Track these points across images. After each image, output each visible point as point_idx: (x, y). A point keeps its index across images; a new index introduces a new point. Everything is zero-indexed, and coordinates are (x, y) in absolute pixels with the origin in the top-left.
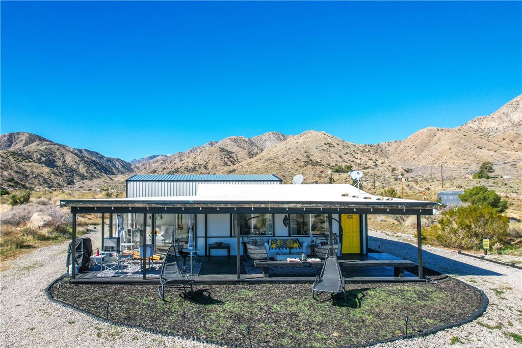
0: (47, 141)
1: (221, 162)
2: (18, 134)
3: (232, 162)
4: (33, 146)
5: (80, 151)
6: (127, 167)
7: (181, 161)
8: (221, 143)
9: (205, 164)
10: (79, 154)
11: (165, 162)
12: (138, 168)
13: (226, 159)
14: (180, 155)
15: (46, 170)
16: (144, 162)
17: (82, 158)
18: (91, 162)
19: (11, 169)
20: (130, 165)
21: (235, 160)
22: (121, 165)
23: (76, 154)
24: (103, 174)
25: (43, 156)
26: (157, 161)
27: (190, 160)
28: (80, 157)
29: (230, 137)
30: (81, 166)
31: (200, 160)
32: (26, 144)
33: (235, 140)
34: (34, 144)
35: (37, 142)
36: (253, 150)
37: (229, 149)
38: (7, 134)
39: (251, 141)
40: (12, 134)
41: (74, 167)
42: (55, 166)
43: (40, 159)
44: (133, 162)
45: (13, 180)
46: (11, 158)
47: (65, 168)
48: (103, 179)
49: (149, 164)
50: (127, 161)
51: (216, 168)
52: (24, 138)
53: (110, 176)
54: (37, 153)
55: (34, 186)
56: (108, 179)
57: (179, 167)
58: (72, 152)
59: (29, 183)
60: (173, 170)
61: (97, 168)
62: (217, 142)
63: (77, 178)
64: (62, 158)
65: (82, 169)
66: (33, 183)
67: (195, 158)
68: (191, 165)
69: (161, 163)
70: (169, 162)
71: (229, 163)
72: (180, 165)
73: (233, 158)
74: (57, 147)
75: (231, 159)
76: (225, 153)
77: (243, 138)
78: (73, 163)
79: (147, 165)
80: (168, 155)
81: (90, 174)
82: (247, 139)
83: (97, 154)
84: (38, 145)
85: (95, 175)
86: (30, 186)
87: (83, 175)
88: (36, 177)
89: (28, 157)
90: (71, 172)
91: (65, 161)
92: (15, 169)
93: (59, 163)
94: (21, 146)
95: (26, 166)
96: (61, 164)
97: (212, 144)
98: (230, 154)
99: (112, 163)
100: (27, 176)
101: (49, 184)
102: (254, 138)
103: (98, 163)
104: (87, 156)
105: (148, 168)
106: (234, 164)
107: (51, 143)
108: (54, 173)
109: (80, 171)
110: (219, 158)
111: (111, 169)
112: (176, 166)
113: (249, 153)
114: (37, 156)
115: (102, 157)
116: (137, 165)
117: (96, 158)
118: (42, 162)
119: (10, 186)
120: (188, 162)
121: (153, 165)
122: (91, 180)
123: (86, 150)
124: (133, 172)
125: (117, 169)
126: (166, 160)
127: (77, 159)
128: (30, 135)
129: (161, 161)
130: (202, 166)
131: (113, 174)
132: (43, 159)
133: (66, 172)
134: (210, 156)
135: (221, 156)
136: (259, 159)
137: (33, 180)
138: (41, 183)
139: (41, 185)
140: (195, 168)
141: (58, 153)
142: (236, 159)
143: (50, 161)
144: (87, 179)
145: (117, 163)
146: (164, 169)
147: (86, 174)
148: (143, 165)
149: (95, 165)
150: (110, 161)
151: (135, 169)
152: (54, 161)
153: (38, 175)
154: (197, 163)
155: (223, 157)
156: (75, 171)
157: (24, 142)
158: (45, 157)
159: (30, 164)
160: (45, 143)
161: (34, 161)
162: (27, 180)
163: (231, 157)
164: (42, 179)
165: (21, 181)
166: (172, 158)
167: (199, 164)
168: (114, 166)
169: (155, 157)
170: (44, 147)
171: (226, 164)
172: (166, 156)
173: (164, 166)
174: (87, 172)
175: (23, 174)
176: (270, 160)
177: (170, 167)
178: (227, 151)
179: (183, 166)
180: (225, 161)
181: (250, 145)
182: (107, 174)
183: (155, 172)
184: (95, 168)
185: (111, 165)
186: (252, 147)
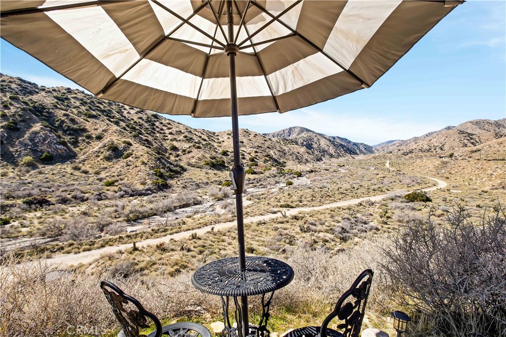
0: (311, 131)
1: (459, 143)
3: (473, 143)
4: (301, 135)
5: (334, 138)
6: (369, 149)
9: (441, 145)
11: (401, 145)
12: (378, 150)
13: (466, 141)
15: (303, 150)
17: (333, 143)
18: (340, 145)
20: (372, 147)
21: (477, 142)
23: (330, 141)
24: (347, 154)
25: (304, 141)
26: (394, 145)
27: (426, 143)
30: (331, 148)
31: (436, 142)
32: (299, 134)
33: (477, 124)
34: (303, 133)
35: (305, 133)
36: (500, 132)
37: (469, 131)
38: (288, 128)
39: (497, 123)
40: (291, 128)
41: (326, 149)
42: (312, 148)
43: (302, 143)
45: (269, 155)
47: (319, 149)
48: (346, 158)
49: (388, 147)
50: (369, 145)
51: (454, 149)
52: (297, 130)
53: (353, 156)
54: (301, 139)
56: (351, 158)
57: (414, 149)
58: (326, 139)
60: (407, 151)
61: (344, 150)
63: (327, 157)
64: (318, 143)
65: (332, 150)
67: (430, 140)
68: (426, 147)
70: (405, 145)
71: (469, 144)
73: (474, 139)
75: (472, 141)
76: (465, 135)
78: (325, 146)
79: (386, 148)
81: (337, 154)
83: (347, 140)
85: (341, 155)
87: (332, 154)
89: (294, 142)
90: (323, 152)
91: (320, 145)
92: (278, 148)
93: (315, 146)
95: (289, 147)
96: (317, 147)
97: (449, 128)
98: (470, 136)
99: (358, 146)
100: (285, 154)
101: (299, 160)
103: (345, 146)
104: (338, 141)
105: (385, 150)
106: (476, 146)
107: (313, 132)
108: (307, 152)
109: (330, 151)
110: (457, 140)
111: (355, 150)
112: (411, 148)
113: (496, 135)
114: (301, 141)
115: (350, 142)
116: (377, 148)
117: (345, 142)
118: (304, 145)
120: (423, 144)
121: (391, 148)
122: (337, 158)
123: (338, 137)
124: (373, 153)
127: (328, 143)
128: (301, 128)
129: (398, 145)
130: (437, 148)
131: (357, 154)
132: (305, 143)
133: (320, 152)
134: (447, 139)
135: (459, 138)
137: (289, 157)
138: (294, 159)
140: (430, 149)
141: (316, 139)
142: (478, 140)
143: (309, 144)
144: (334, 158)
145: (361, 146)
146: (399, 150)
148: (383, 147)
149: (343, 147)
150: (355, 144)
151: (376, 151)
152: (312, 144)
154: (432, 145)
155: (463, 139)
156: (326, 151)
157: (297, 132)
161: (296, 144)
163: (471, 139)
167: (434, 146)
168: (359, 148)
170: (307, 136)
171: (466, 145)
173: (400, 148)
174: (335, 153)
175: (283, 152)
177: (405, 149)
178: (467, 133)
179: (418, 147)
180: (464, 143)
181: (497, 127)
182: (351, 154)
183: (391, 152)
184: (342, 150)
185: (356, 148)
186: (499, 128)
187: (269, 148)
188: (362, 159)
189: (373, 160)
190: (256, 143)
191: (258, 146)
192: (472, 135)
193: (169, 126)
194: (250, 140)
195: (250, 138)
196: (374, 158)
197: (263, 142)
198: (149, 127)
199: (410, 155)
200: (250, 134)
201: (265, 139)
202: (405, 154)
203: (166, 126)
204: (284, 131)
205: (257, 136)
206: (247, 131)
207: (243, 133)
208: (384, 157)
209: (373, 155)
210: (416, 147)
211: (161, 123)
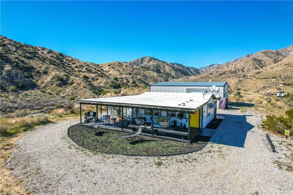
0: (157, 60)
1: (253, 67)
2: (145, 57)
3: (261, 67)
4: (151, 63)
5: (173, 64)
6: (197, 72)
7: (228, 67)
8: (254, 56)
9: (242, 68)
10: (172, 66)
11: (218, 68)
12: (203, 72)
13: (257, 65)
14: (228, 64)
15: (155, 74)
16: (207, 68)
17: (173, 68)
18: (178, 70)
19: (141, 74)
20: (199, 70)
21: (263, 65)
22: (194, 70)
23: (171, 66)
24: (183, 75)
26: (214, 68)
27: (233, 67)
28: (172, 67)
29: (261, 51)
30: (173, 72)
31: (239, 66)
32: (148, 62)
33: (265, 53)
34: (152, 62)
35: (153, 61)
36: (279, 58)
37: (260, 58)
38: (140, 58)
39: (277, 52)
40: (143, 58)
41: (169, 72)
42: (160, 72)
43: (154, 69)
44: (200, 68)
45: (140, 79)
46: (141, 69)
47: (165, 73)
48: (183, 78)
49: (209, 70)
50: (197, 68)
51: (249, 71)
52: (147, 59)
53: (187, 77)
54: (152, 66)
55: (150, 82)
56: (186, 78)
57: (226, 71)
58: (168, 65)
59: (148, 81)
60: (222, 73)
61: (181, 73)
62: (252, 55)
63: (170, 78)
64: (163, 68)
65: (173, 74)
66: (149, 81)
67: (236, 65)
68: (233, 70)
69: (216, 69)
70: (221, 68)
71: (259, 67)
72: (226, 70)
73: (262, 64)
74: (161, 63)
75: (261, 65)
76: (256, 61)
77: (271, 51)
78: (169, 70)
79: (208, 70)
80: (221, 64)
81: (177, 76)
82: (274, 51)
83: (181, 65)
84: (153, 62)
85: (179, 76)
86: (148, 82)
87: (174, 76)
88: (150, 78)
89: (148, 68)
90: (168, 75)
91: (165, 70)
92: (142, 74)
93: (162, 71)
94: (146, 63)
95: (147, 73)
96: (163, 71)
97: (248, 56)
98: (260, 62)
99: (189, 69)
100: (147, 78)
101: (156, 81)
102: (280, 50)
103: (181, 70)
104: (176, 66)
105: (208, 72)
106: (263, 68)
107: (159, 61)
108: (159, 76)
109: (172, 74)
110: (252, 65)
112: (224, 71)
113: (275, 61)
114: (152, 68)
115: (184, 67)
116: (203, 70)
117: (181, 67)
118: (155, 71)
119: (139, 82)
120: (232, 68)
121: (211, 70)
122: (177, 79)
123: (176, 63)
124: (200, 74)
125: (191, 73)
126: (219, 66)
127: (170, 68)
128: (150, 57)
130: (240, 70)
131: (189, 75)
132: (155, 69)
133: (165, 75)
134: (246, 64)
135: (253, 63)
136: (280, 64)
137: (149, 79)
139: (153, 82)
140: (236, 71)
141: (162, 66)
142: (264, 64)
143: (158, 70)
144: (175, 78)
145: (192, 69)
146: (217, 72)
147: (175, 76)
148: (206, 70)
149: (180, 71)
150: (188, 68)
151: (202, 73)
152: (160, 70)
153: (152, 77)
154: (237, 68)
155: (255, 64)
156: (169, 74)
157: (147, 61)
158: (156, 68)
159: (149, 72)
160: (156, 61)
161: (151, 70)
162: (147, 79)
163: (260, 64)
164: (153, 79)
165: (144, 80)
166: (223, 66)
168: (190, 71)
169: (213, 65)
170: (155, 63)
171: (257, 68)
172: (219, 65)
173: (217, 70)
174: (175, 75)
175: (145, 77)
176: (288, 64)
177: (221, 71)
178: (258, 60)
179: (229, 70)
180: (256, 66)
181: (277, 55)
182: (186, 75)
183: (212, 74)
184: (179, 73)
185: (188, 70)
186: (278, 56)
187: (136, 74)
188: (193, 79)
189: (201, 79)
190: (128, 71)
191: (129, 73)
192: (261, 61)
193: (73, 62)
194: (124, 69)
195: (123, 68)
196: (201, 78)
197: (132, 70)
198: (60, 63)
199: (223, 75)
200: (123, 65)
201: (133, 68)
202: (221, 75)
203: (71, 62)
204: (137, 60)
205: (127, 67)
206: (120, 63)
207: (118, 64)
208: (208, 77)
209: (200, 76)
210: (227, 70)
211: (67, 60)
